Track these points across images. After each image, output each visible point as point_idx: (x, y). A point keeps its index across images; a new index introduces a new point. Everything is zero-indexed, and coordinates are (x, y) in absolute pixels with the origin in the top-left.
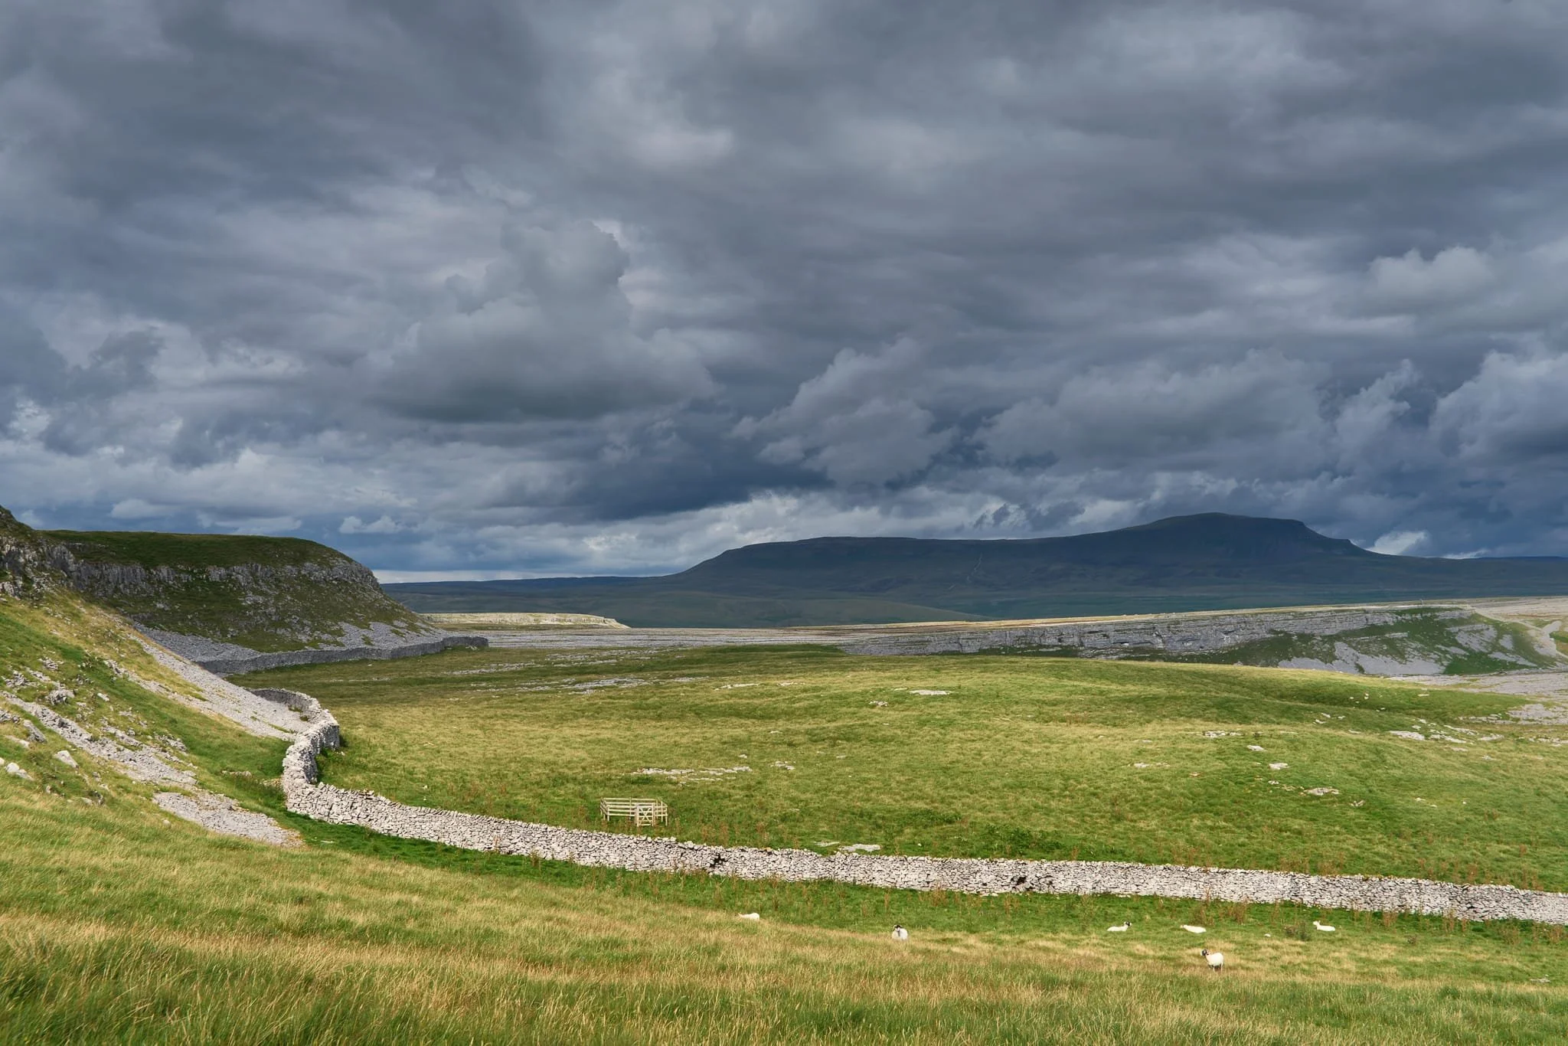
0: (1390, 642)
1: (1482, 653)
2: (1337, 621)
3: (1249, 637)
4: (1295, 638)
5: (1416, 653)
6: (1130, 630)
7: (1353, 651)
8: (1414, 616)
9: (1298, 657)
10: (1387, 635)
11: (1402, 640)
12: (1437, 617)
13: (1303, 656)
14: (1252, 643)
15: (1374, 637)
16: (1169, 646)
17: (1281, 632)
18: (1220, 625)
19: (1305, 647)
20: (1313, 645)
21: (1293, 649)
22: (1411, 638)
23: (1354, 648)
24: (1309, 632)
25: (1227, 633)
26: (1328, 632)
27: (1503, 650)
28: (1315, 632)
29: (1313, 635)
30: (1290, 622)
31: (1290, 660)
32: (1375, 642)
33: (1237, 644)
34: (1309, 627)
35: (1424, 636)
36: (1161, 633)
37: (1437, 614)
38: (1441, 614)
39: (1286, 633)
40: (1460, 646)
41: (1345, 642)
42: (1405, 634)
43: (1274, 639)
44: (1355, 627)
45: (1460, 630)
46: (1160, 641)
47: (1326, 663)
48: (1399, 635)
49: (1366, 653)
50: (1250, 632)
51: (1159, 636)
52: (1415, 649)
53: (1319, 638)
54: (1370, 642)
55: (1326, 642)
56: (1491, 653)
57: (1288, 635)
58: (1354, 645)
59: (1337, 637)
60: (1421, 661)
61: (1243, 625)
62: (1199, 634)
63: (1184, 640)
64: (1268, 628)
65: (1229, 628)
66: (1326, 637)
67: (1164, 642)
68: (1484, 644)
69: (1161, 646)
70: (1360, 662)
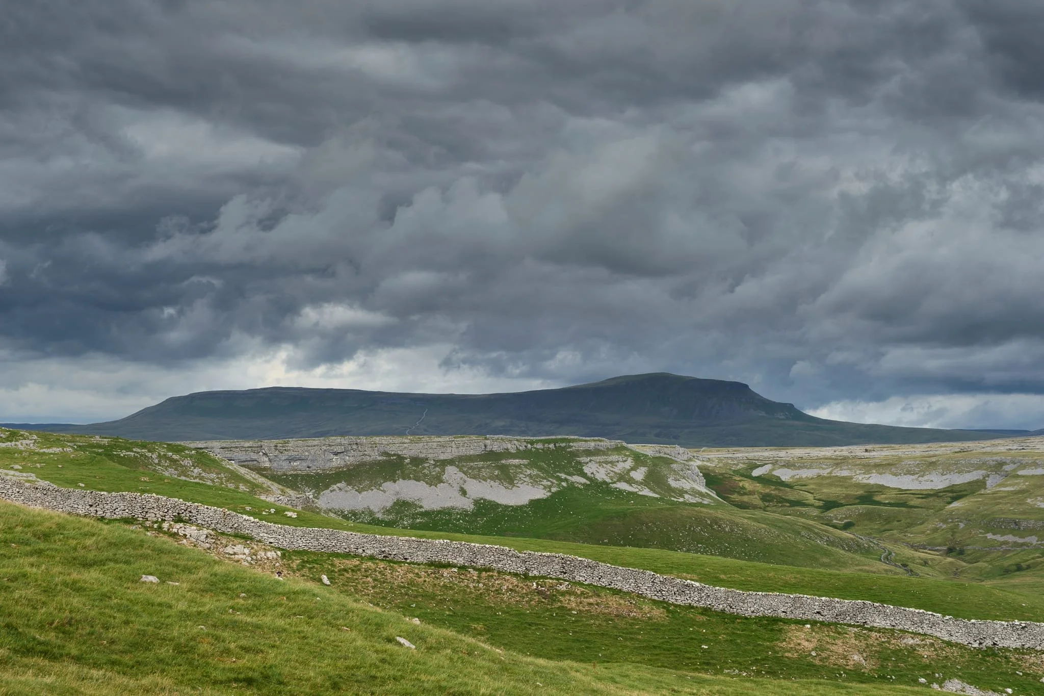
0: (504, 469)
1: (604, 482)
2: (454, 446)
3: (360, 459)
4: (408, 461)
5: (527, 479)
6: (237, 447)
7: (463, 475)
8: (546, 445)
9: (404, 479)
10: (503, 462)
11: (518, 466)
12: (570, 447)
13: (410, 478)
14: (363, 464)
15: (489, 463)
16: (275, 465)
17: (394, 455)
18: (330, 445)
19: (415, 471)
20: (424, 468)
21: (402, 473)
22: (530, 466)
23: (465, 473)
24: (423, 456)
25: (336, 454)
26: (442, 457)
27: (630, 481)
28: (429, 456)
29: (427, 459)
30: (405, 445)
31: (395, 482)
32: (488, 467)
33: (346, 465)
34: (424, 451)
35: (549, 465)
36: (267, 452)
37: (571, 444)
38: (575, 444)
39: (399, 456)
40: (584, 475)
41: (458, 467)
42: (525, 462)
43: (384, 461)
44: (472, 452)
45: (591, 461)
46: (267, 459)
47: (431, 485)
48: (516, 462)
49: (474, 477)
50: (361, 453)
51: (265, 454)
52: (530, 476)
53: (432, 462)
54: (483, 467)
55: (437, 466)
56: (614, 483)
57: (401, 458)
58: (465, 469)
59: (451, 462)
60: (530, 487)
61: (355, 447)
62: (307, 454)
63: (290, 460)
64: (382, 450)
65: (339, 449)
66: (437, 461)
67: (270, 461)
68: (612, 474)
69: (267, 465)
70: (465, 487)
